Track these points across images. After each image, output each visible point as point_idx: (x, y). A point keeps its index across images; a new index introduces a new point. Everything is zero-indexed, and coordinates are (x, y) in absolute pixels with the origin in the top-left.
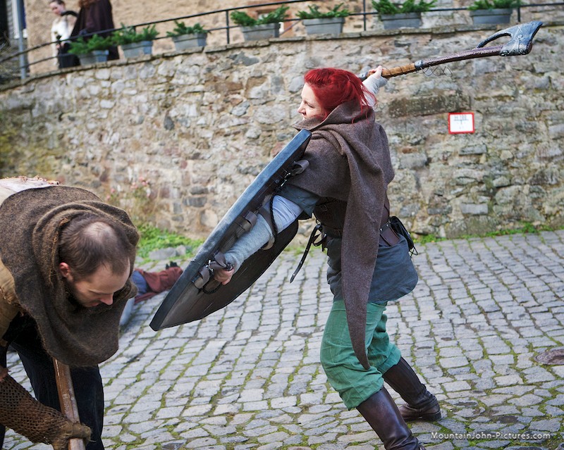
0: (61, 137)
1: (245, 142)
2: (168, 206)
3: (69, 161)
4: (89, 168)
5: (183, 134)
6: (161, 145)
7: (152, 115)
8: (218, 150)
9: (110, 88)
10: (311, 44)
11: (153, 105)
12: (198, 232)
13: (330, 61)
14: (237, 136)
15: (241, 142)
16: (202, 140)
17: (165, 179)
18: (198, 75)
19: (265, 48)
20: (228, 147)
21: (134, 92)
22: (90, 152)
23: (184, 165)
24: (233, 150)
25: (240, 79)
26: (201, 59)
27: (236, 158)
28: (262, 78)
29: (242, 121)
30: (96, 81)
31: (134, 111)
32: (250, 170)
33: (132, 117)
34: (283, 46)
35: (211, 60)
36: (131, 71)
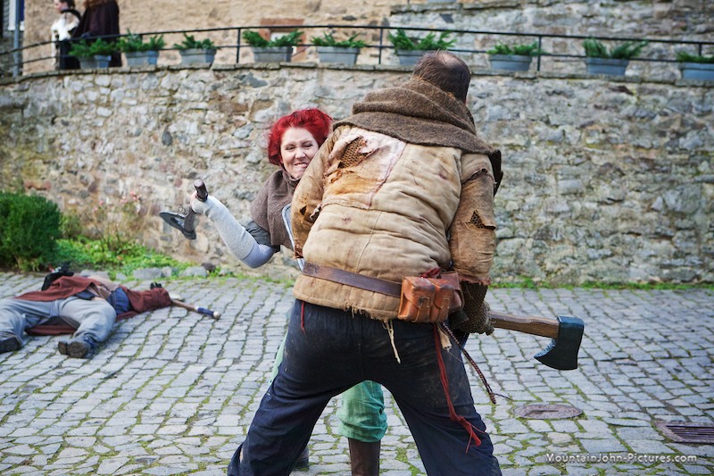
0: (52, 141)
1: (244, 166)
2: (157, 224)
3: (58, 168)
4: (78, 177)
5: (181, 151)
6: (157, 160)
7: (150, 128)
8: (216, 171)
9: (109, 96)
10: (323, 72)
11: (152, 118)
12: (186, 254)
13: (340, 91)
14: (237, 159)
15: (240, 166)
16: (200, 160)
17: (157, 196)
18: (203, 92)
19: (275, 72)
20: (226, 169)
21: (134, 102)
22: (81, 159)
23: (179, 184)
24: (231, 173)
25: (246, 100)
26: (208, 75)
27: (233, 182)
28: (268, 102)
29: (243, 144)
30: (95, 86)
31: (132, 122)
32: (247, 196)
33: (129, 128)
34: (294, 71)
35: (218, 78)
36: (133, 81)
